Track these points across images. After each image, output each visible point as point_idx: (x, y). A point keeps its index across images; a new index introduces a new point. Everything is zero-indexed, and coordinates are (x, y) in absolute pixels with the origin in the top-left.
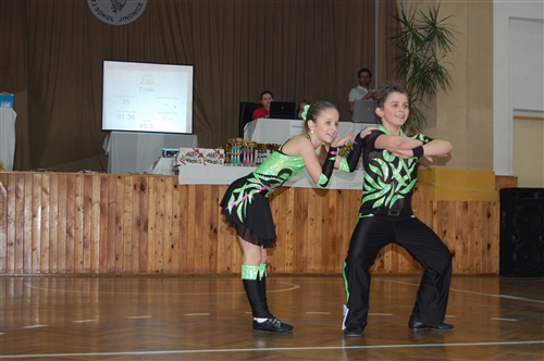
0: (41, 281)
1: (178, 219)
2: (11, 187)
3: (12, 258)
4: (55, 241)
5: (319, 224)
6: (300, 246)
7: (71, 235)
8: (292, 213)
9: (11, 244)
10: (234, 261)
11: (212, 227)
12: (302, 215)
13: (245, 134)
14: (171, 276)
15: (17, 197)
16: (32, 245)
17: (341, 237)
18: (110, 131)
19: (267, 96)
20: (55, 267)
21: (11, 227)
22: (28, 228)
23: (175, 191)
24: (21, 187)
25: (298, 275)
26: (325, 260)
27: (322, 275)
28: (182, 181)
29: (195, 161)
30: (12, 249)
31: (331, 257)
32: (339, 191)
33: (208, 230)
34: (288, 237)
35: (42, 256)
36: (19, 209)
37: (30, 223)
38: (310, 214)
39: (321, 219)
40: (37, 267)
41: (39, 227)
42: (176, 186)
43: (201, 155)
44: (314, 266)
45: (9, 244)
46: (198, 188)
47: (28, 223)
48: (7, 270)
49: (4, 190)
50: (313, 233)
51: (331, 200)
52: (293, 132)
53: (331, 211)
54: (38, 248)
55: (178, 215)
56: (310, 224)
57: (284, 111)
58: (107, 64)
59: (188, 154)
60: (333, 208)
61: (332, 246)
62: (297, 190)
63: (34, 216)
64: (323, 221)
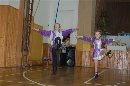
2: (129, 52)
3: (129, 66)
21: (129, 60)
30: (129, 65)
45: (128, 64)
48: (128, 69)
49: (127, 53)
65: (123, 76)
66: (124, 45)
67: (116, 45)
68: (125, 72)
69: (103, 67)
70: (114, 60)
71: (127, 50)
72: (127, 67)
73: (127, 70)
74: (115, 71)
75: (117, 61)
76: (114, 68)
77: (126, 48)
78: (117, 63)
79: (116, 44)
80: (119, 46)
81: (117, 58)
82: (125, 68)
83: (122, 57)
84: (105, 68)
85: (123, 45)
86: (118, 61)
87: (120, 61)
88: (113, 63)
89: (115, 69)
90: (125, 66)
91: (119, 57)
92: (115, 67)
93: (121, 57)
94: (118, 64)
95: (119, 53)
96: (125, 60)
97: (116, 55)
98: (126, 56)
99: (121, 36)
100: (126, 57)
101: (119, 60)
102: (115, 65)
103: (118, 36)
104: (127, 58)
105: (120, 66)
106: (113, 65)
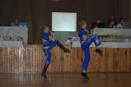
0: (35, 75)
1: (72, 57)
2: (27, 49)
3: (27, 68)
4: (38, 63)
5: (112, 58)
6: (107, 64)
7: (43, 62)
8: (104, 55)
9: (27, 65)
10: (88, 69)
11: (81, 59)
12: (107, 55)
13: (91, 32)
14: (70, 73)
15: (28, 52)
16: (32, 65)
17: (118, 62)
18: (54, 32)
19: (99, 21)
20: (39, 70)
21: (27, 60)
22: (31, 60)
23: (71, 50)
24: (29, 48)
25: (106, 73)
26: (114, 68)
27: (113, 73)
28: (73, 46)
29: (77, 41)
31: (115, 67)
32: (118, 49)
33: (80, 60)
34: (103, 62)
35: (35, 68)
36: (29, 55)
37: (32, 58)
38: (109, 55)
39: (112, 56)
40: (34, 70)
41: (34, 60)
42: (71, 48)
43: (78, 39)
44: (110, 70)
45: (26, 65)
46: (78, 48)
47: (31, 59)
48: (26, 71)
49: (25, 50)
50: (110, 61)
51: (115, 51)
52: (104, 32)
53: (116, 54)
54: (34, 65)
55: (72, 56)
56: (109, 58)
57: (102, 26)
58: (53, 13)
59: (75, 39)
60: (116, 53)
61: (116, 64)
62: (106, 48)
63: (33, 57)
64: (113, 57)
65: (20, 84)
66: (20, 40)
67: (9, 39)
68: (22, 77)
70: (7, 61)
71: (24, 46)
72: (24, 70)
73: (25, 74)
74: (8, 76)
75: (11, 63)
76: (7, 72)
77: (23, 43)
78: (12, 65)
79: (9, 38)
80: (13, 41)
81: (11, 58)
82: (22, 70)
83: (17, 55)
85: (18, 40)
86: (13, 61)
87: (15, 61)
88: (6, 65)
89: (9, 73)
90: (22, 68)
91: (13, 56)
92: (8, 70)
93: (16, 56)
94: (12, 66)
95: (14, 51)
96: (22, 60)
97: (10, 54)
98: (23, 54)
99: (15, 26)
100: (22, 56)
101: (14, 61)
102: (9, 68)
103: (12, 27)
104: (24, 57)
105: (15, 69)
106: (5, 68)
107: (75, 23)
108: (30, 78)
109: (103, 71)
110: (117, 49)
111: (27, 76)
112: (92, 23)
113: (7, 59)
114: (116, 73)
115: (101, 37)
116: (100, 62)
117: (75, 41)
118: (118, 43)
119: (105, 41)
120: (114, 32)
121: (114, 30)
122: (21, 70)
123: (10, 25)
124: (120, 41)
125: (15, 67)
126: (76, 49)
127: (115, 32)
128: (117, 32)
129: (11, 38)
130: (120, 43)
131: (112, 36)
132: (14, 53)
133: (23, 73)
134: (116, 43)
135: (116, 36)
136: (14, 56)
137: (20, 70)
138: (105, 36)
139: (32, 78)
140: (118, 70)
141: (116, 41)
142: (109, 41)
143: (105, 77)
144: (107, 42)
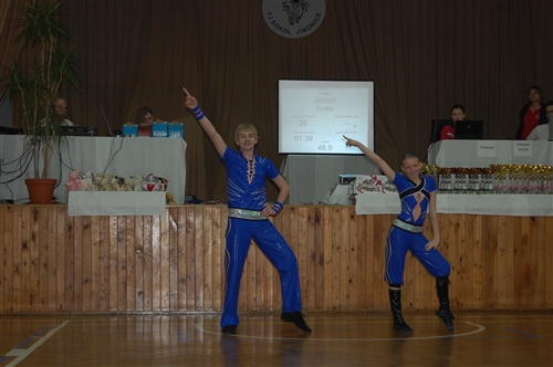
0: (213, 320)
1: (356, 252)
2: (182, 221)
3: (184, 295)
5: (511, 254)
6: (490, 280)
8: (480, 243)
9: (182, 281)
10: (417, 298)
12: (492, 245)
13: (429, 155)
14: (348, 313)
15: (187, 231)
16: (204, 281)
17: (536, 269)
18: (286, 154)
19: (457, 111)
21: (182, 262)
22: (199, 264)
23: (352, 223)
24: (191, 218)
25: (489, 311)
26: (518, 293)
27: (515, 312)
28: (359, 210)
29: (373, 189)
30: (183, 286)
31: (525, 291)
32: (533, 218)
34: (475, 270)
35: (214, 292)
36: (190, 244)
37: (201, 258)
38: (500, 245)
39: (512, 249)
40: (209, 303)
41: (210, 262)
42: (352, 217)
43: (379, 183)
44: (504, 301)
45: (180, 281)
46: (377, 218)
47: (199, 258)
48: (179, 307)
49: (174, 224)
50: (504, 265)
51: (523, 229)
52: (481, 153)
53: (524, 240)
54: (210, 284)
55: (356, 247)
56: (500, 253)
57: (470, 130)
58: (283, 84)
59: (365, 182)
60: (526, 236)
61: (525, 279)
62: (486, 218)
63: (205, 251)
64: (515, 251)
65: (157, 353)
66: (156, 187)
67: (117, 186)
69: (53, 306)
70: (109, 267)
71: (171, 211)
72: (174, 301)
73: (175, 318)
74: (112, 324)
75: (122, 273)
76: (109, 308)
77: (169, 200)
78: (126, 284)
79: (114, 180)
80: (131, 192)
81: (122, 256)
82: (165, 303)
83: (146, 246)
84: (61, 315)
85: (150, 188)
86: (129, 268)
87: (139, 268)
88: (102, 281)
89: (114, 315)
90: (164, 293)
91: (130, 250)
92: (112, 303)
93: (142, 249)
94: (128, 288)
95: (134, 230)
96: (165, 263)
97: (119, 240)
98: (167, 241)
99: (138, 135)
100: (165, 248)
101: (134, 268)
102: (114, 293)
103: (126, 138)
104: (171, 252)
105: (139, 299)
106: (102, 294)
107: (367, 119)
108: (196, 331)
109: (476, 303)
110: (528, 220)
111: (184, 324)
112: (433, 122)
113: (106, 259)
114: (528, 312)
115: (467, 176)
116: (463, 271)
117: (365, 188)
118: (534, 195)
119: (484, 190)
120: (517, 153)
121: (516, 148)
122: (162, 300)
123: (118, 132)
124: (542, 190)
125: (139, 289)
126: (370, 222)
127: (523, 154)
128: (529, 154)
129: (122, 181)
130: (540, 196)
131: (512, 169)
132: (134, 236)
133: (170, 314)
134: (524, 196)
135: (527, 170)
136: (136, 249)
137: (156, 303)
138: (483, 171)
139: (204, 333)
140: (536, 302)
141: (526, 190)
142: (497, 190)
143: (482, 328)
144: (491, 192)
